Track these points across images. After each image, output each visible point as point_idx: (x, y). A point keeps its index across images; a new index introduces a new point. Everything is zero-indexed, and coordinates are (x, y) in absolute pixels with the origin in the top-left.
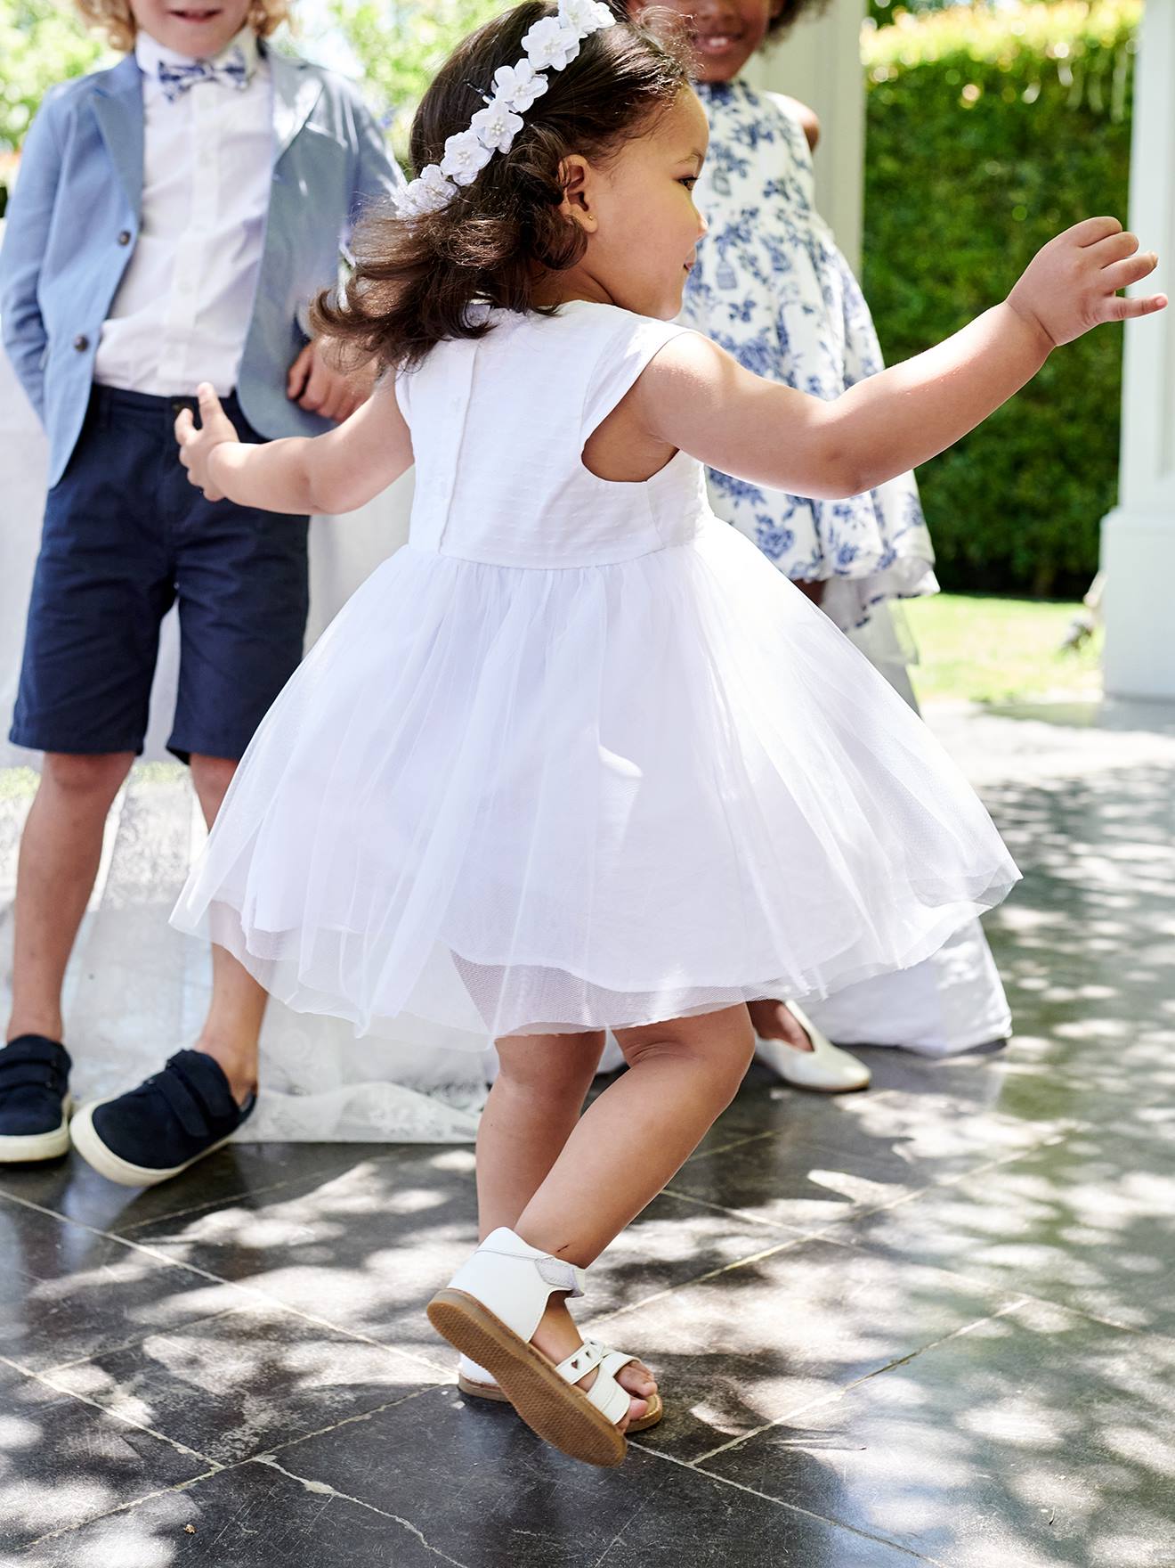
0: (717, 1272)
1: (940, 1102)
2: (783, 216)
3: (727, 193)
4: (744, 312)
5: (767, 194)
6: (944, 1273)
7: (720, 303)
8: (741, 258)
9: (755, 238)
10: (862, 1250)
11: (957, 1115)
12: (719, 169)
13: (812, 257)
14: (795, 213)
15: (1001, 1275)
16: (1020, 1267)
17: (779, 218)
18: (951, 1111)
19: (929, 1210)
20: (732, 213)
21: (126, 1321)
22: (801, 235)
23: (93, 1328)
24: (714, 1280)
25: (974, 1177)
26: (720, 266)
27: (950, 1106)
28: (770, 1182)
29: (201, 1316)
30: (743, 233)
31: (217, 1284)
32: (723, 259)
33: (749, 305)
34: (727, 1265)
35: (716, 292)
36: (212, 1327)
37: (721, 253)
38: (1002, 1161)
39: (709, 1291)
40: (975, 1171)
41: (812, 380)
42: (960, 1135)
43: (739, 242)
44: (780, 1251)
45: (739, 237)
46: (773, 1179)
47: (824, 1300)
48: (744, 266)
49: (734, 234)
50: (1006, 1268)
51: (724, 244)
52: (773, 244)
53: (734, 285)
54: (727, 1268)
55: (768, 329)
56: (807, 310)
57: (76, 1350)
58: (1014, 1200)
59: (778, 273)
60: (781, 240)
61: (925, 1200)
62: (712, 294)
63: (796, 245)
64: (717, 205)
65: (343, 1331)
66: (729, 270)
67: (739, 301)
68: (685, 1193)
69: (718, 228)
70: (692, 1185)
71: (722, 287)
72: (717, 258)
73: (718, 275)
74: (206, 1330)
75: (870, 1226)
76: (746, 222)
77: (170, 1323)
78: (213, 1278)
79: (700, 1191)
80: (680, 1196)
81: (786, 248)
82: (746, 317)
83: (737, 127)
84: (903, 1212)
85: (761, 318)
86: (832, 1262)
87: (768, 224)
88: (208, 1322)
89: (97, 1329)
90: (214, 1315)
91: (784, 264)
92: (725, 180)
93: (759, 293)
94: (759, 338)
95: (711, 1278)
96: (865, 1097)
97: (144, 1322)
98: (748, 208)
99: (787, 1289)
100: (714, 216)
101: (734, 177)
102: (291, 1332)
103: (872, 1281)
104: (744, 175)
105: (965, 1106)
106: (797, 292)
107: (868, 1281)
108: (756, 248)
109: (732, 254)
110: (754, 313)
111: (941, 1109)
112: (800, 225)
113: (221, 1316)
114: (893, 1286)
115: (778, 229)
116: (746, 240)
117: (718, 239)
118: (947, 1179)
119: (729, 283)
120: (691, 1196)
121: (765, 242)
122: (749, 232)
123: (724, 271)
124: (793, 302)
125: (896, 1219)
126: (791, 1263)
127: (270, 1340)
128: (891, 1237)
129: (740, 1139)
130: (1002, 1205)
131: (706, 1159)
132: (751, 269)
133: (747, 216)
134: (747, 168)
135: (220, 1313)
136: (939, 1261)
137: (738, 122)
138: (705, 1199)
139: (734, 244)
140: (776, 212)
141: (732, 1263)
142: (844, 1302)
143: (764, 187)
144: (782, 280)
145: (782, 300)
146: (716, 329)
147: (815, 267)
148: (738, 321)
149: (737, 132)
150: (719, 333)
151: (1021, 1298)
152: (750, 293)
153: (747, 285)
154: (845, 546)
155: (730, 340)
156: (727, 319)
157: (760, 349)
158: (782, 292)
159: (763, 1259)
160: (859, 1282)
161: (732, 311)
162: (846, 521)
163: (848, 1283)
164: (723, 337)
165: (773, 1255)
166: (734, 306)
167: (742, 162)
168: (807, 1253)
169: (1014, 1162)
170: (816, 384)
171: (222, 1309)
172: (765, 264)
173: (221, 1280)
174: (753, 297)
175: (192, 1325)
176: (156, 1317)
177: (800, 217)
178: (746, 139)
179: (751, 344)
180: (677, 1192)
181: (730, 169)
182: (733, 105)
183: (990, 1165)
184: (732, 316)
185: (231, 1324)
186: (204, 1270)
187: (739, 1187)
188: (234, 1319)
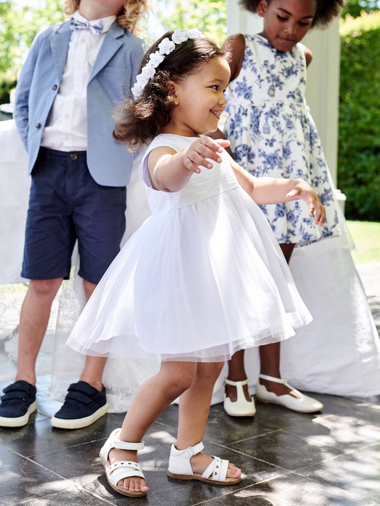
0: (252, 485)
1: (350, 420)
2: (292, 106)
3: (273, 96)
4: (271, 143)
5: (288, 96)
6: (342, 490)
7: (263, 138)
8: (273, 122)
9: (280, 115)
10: (311, 479)
11: (357, 426)
12: (273, 86)
13: (302, 123)
14: (296, 104)
15: (366, 493)
16: (373, 489)
17: (291, 107)
18: (354, 423)
19: (340, 464)
20: (273, 104)
21: (26, 492)
22: (298, 114)
23: (13, 494)
24: (250, 488)
25: (360, 451)
26: (265, 125)
27: (354, 421)
28: (278, 449)
29: (53, 492)
30: (276, 113)
31: (62, 479)
32: (267, 122)
33: (273, 140)
34: (256, 483)
35: (262, 134)
36: (57, 496)
37: (267, 120)
38: (372, 445)
39: (248, 493)
40: (361, 449)
41: (299, 171)
42: (356, 433)
43: (274, 116)
44: (278, 478)
45: (274, 114)
46: (279, 448)
47: (293, 499)
48: (274, 126)
49: (273, 113)
50: (368, 490)
51: (268, 116)
52: (287, 118)
53: (269, 133)
54: (256, 484)
55: (279, 150)
56: (299, 144)
57: (5, 502)
58: (374, 461)
59: (288, 129)
60: (291, 116)
61: (339, 460)
62: (261, 135)
63: (296, 118)
64: (268, 100)
65: (105, 501)
66: (268, 126)
67: (270, 139)
68: (245, 452)
69: (267, 109)
70: (248, 449)
71: (264, 133)
72: (265, 121)
73: (264, 128)
74: (54, 497)
75: (315, 469)
76: (278, 108)
77: (42, 494)
78: (61, 477)
79: (250, 452)
80: (243, 453)
81: (293, 119)
82: (271, 145)
83: (284, 68)
84: (329, 464)
85: (277, 146)
86: (298, 483)
87: (286, 110)
88: (56, 494)
89: (14, 494)
90: (58, 492)
91: (291, 126)
92: (274, 90)
93: (278, 136)
94: (275, 153)
95: (249, 487)
96: (321, 417)
97: (32, 493)
98: (279, 103)
99: (279, 494)
100: (267, 105)
101: (277, 89)
102: (86, 500)
103: (313, 492)
104: (281, 89)
105: (360, 422)
106: (296, 137)
107: (311, 492)
108: (280, 119)
109: (270, 120)
110: (275, 144)
111: (350, 422)
112: (298, 109)
113: (61, 492)
114: (322, 495)
115: (290, 111)
116: (277, 116)
117: (266, 114)
118: (349, 452)
119: (267, 131)
120: (247, 454)
121: (284, 117)
122: (278, 113)
123: (266, 126)
124: (294, 141)
125: (326, 467)
126: (282, 483)
127: (77, 503)
128: (323, 474)
129: (270, 431)
130: (369, 463)
131: (255, 439)
132: (276, 127)
133: (279, 105)
134: (283, 86)
135: (61, 491)
136: (340, 485)
137: (285, 66)
138: (252, 455)
139: (272, 117)
140: (290, 104)
141: (259, 482)
142: (300, 500)
143: (288, 94)
144: (290, 132)
145: (290, 139)
146: (260, 148)
147: (303, 126)
148: (268, 146)
149: (283, 70)
150: (261, 149)
151: (372, 503)
152: (274, 136)
153: (274, 133)
154: (306, 233)
155: (264, 153)
156: (264, 145)
157: (274, 158)
158: (290, 136)
159: (271, 481)
160: (307, 492)
161: (267, 142)
162: (308, 225)
163: (303, 492)
164: (262, 151)
165: (275, 479)
166: (268, 140)
167: (281, 83)
168: (289, 479)
169: (377, 446)
170: (301, 172)
171: (61, 489)
172: (283, 125)
173: (64, 478)
174: (275, 138)
175: (49, 495)
176: (37, 491)
177: (298, 106)
178: (286, 74)
179: (271, 155)
180: (242, 452)
181: (277, 86)
182: (285, 59)
183: (367, 446)
184: (266, 144)
185: (64, 495)
186: (58, 473)
187: (266, 451)
188: (66, 494)
